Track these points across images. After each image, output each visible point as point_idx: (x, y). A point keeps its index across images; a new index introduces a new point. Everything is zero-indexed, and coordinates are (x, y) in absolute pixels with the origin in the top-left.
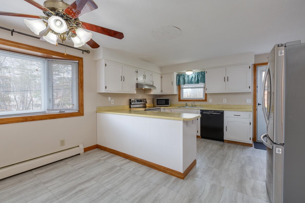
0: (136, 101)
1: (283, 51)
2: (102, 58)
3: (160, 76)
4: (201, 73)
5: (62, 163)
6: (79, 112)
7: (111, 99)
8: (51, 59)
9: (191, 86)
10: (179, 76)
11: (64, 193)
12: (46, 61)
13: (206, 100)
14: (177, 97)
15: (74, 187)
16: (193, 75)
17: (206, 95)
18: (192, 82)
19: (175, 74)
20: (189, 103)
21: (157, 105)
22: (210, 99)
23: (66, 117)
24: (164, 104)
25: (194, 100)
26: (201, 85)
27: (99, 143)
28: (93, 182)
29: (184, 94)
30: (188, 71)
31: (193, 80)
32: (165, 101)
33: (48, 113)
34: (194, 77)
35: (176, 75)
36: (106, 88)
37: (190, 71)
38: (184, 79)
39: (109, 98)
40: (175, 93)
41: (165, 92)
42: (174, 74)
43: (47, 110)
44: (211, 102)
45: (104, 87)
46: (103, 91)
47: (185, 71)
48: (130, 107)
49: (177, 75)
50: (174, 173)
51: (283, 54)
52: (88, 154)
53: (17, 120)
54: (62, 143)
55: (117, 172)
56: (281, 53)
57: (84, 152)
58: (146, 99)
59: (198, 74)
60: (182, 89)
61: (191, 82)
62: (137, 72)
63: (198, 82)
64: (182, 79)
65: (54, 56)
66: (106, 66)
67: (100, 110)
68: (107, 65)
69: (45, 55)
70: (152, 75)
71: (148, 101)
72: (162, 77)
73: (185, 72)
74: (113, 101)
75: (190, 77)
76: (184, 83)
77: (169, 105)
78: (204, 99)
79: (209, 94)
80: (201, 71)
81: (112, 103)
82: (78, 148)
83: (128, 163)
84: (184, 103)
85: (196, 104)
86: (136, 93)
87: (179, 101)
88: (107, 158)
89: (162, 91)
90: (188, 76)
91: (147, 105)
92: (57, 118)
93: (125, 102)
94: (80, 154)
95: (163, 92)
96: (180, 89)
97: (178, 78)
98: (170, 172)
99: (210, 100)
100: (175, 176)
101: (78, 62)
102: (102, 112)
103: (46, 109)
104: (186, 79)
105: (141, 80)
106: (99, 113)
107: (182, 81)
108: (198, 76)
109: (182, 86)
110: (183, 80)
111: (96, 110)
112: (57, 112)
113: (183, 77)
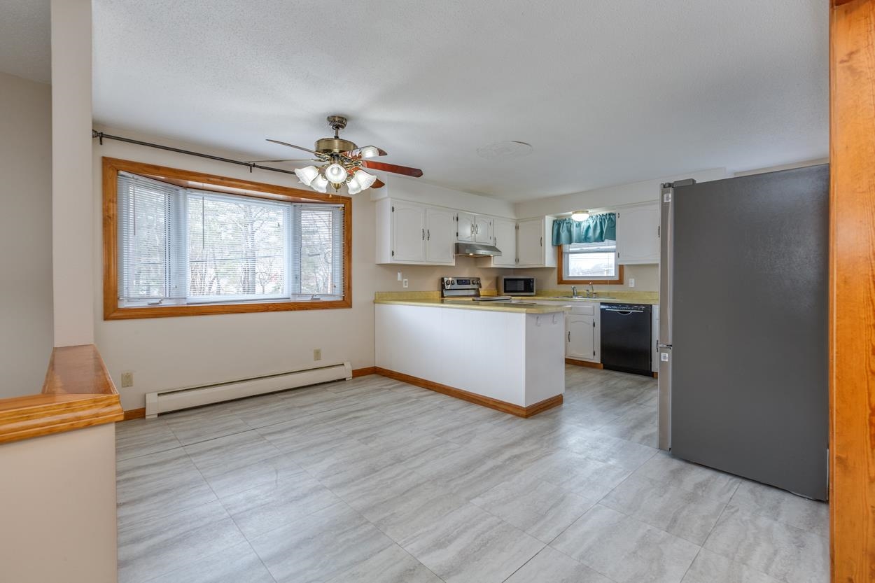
0: (456, 282)
1: (670, 196)
2: (386, 195)
3: (512, 225)
4: (608, 217)
5: (319, 388)
6: (344, 300)
7: (403, 277)
8: (300, 204)
9: (585, 246)
10: (558, 224)
11: (332, 418)
12: (291, 206)
13: (620, 281)
14: (555, 273)
15: (346, 414)
16: (591, 221)
17: (621, 269)
18: (589, 238)
19: (549, 220)
20: (582, 289)
21: (505, 291)
22: (630, 280)
23: (323, 309)
24: (523, 289)
25: (591, 281)
26: (609, 244)
27: (380, 364)
28: (372, 411)
29: (571, 267)
30: (576, 212)
31: (591, 233)
32: (525, 283)
33: (293, 300)
34: (592, 226)
35: (552, 222)
36: (393, 255)
37: (583, 212)
38: (570, 231)
39: (399, 275)
40: (547, 266)
41: (526, 262)
42: (546, 219)
43: (293, 294)
44: (633, 286)
45: (390, 253)
46: (388, 259)
47: (571, 213)
48: (443, 296)
49: (554, 221)
50: (510, 409)
51: (670, 201)
52: (360, 381)
53: (256, 308)
54: (317, 354)
55: (412, 403)
56: (668, 198)
57: (351, 376)
58: (479, 279)
59: (602, 218)
60: (566, 255)
61: (586, 239)
62: (457, 220)
63: (601, 239)
64: (566, 231)
65: (303, 199)
66: (393, 211)
67: (380, 298)
68: (395, 209)
69: (290, 198)
70: (492, 223)
71: (484, 283)
72: (517, 228)
73: (571, 215)
74: (406, 282)
75: (584, 226)
76: (570, 241)
77: (533, 291)
78: (617, 278)
79: (627, 265)
80: (608, 212)
81: (404, 286)
82: (341, 367)
83: (432, 395)
84: (569, 288)
85: (599, 291)
86: (454, 264)
87: (559, 283)
88: (394, 388)
89: (517, 260)
90: (579, 225)
91: (482, 292)
92: (310, 309)
93: (431, 285)
94: (344, 379)
95: (520, 263)
96: (560, 255)
97: (556, 228)
98: (504, 407)
99: (631, 282)
100: (512, 413)
101: (343, 205)
102: (385, 302)
103: (291, 293)
104: (574, 230)
105: (467, 234)
106: (379, 303)
107: (564, 235)
108: (601, 223)
109: (566, 248)
110: (567, 234)
111: (373, 299)
112: (308, 299)
113: (567, 227)
